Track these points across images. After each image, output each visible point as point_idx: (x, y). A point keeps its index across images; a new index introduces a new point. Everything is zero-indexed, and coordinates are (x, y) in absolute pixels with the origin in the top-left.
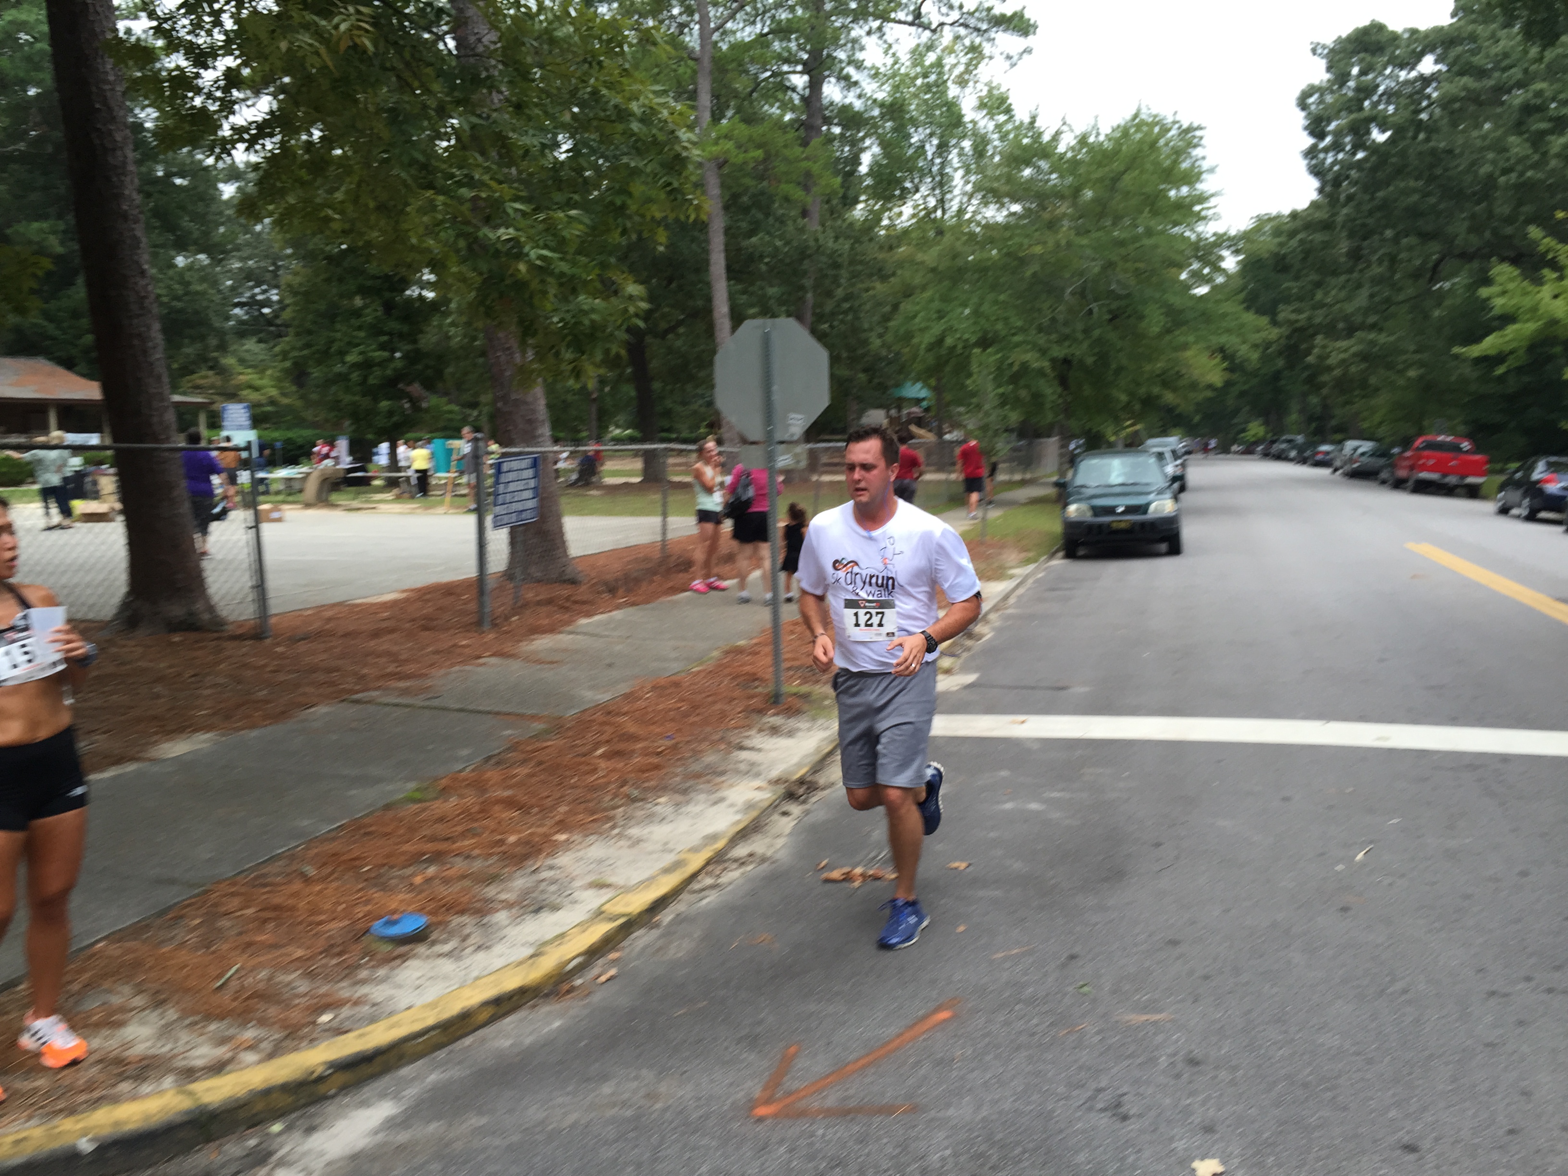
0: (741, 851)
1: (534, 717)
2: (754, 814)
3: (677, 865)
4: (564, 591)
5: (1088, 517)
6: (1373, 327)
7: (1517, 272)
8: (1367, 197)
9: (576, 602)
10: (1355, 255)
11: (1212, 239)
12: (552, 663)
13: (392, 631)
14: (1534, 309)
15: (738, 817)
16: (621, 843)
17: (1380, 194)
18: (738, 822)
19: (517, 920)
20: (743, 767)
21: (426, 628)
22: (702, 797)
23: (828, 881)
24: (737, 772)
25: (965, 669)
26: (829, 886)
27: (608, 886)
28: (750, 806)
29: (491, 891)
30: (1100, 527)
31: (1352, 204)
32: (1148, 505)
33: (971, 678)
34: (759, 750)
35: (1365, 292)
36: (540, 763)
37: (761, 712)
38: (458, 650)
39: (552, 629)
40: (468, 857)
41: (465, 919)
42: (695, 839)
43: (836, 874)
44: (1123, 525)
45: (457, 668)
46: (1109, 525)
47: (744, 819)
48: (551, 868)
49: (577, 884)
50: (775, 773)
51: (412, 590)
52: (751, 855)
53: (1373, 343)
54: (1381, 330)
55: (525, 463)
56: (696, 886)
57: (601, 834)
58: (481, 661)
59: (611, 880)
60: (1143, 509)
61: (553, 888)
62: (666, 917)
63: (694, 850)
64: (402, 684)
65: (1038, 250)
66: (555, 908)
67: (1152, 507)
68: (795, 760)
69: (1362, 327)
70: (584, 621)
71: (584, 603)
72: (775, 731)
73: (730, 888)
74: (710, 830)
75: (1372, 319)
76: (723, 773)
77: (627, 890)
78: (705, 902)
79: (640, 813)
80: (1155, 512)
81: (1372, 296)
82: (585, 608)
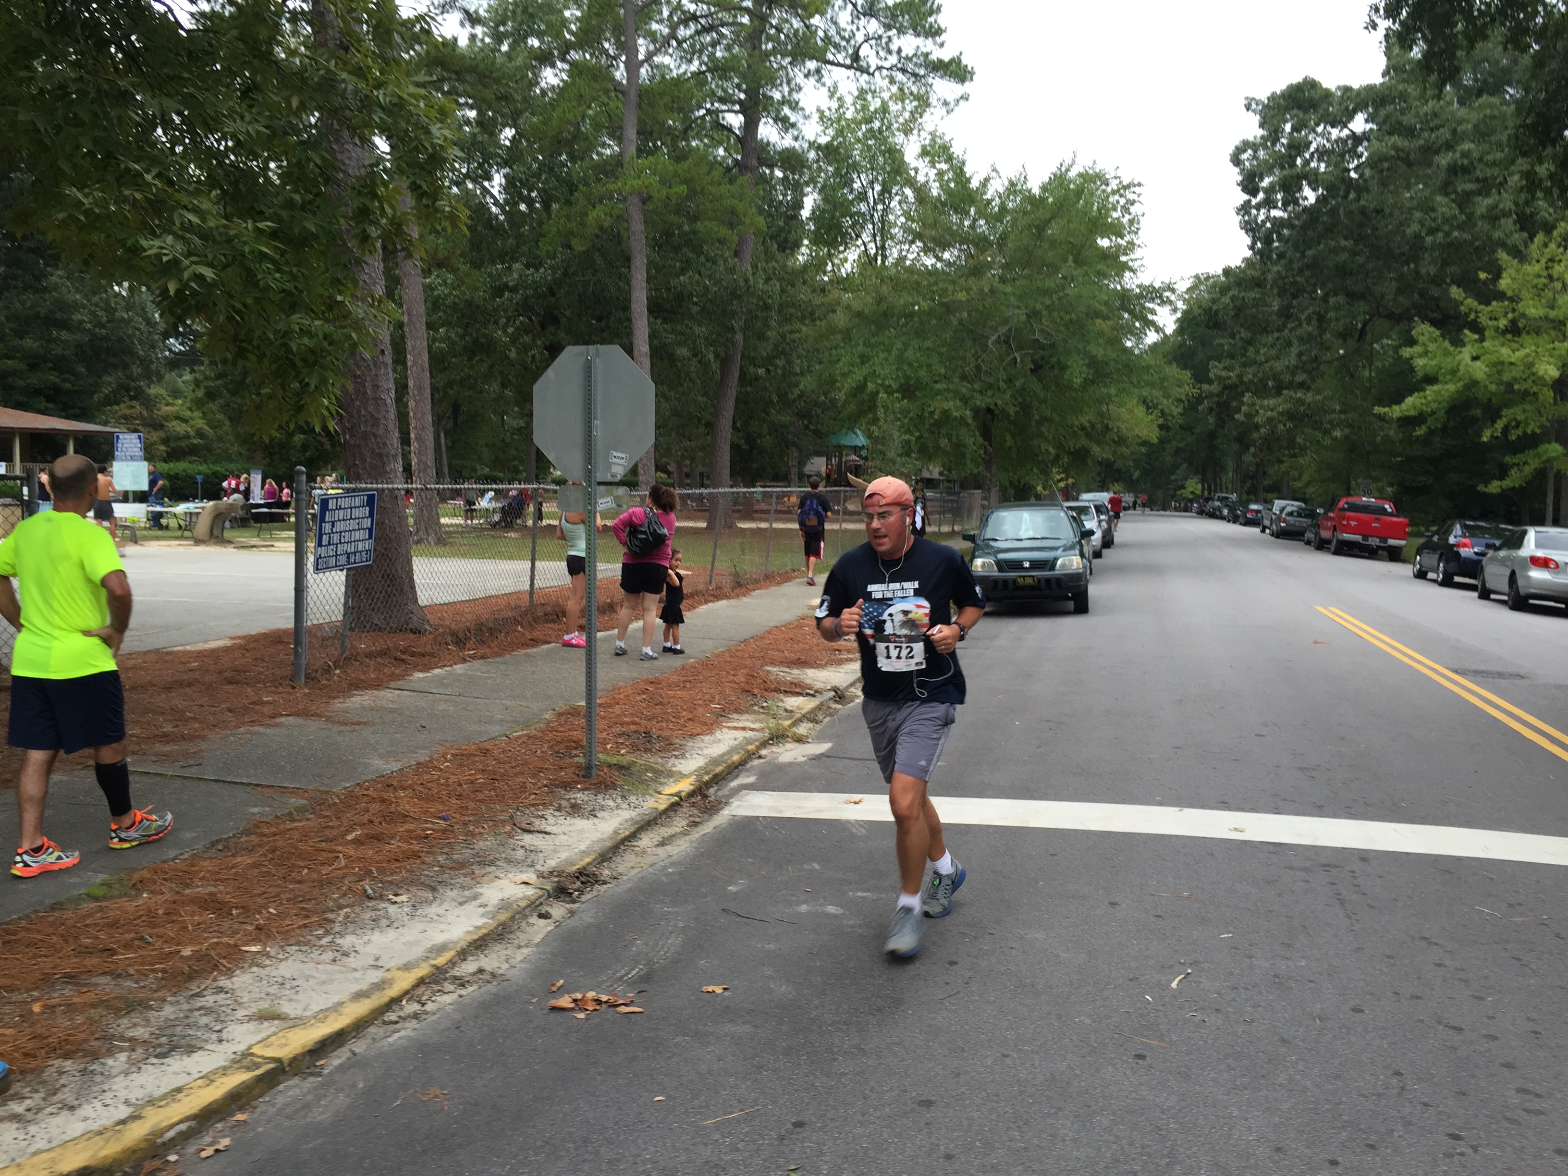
0: (469, 967)
1: (295, 792)
2: (503, 917)
3: (379, 986)
4: (402, 641)
5: (995, 573)
6: (1302, 386)
7: (1438, 333)
8: (1298, 255)
9: (413, 654)
10: (1286, 314)
11: (1138, 291)
12: (359, 723)
13: (190, 685)
14: (1454, 372)
15: (480, 922)
16: (324, 957)
17: (1309, 253)
18: (478, 928)
19: (135, 1065)
20: (520, 854)
21: (230, 682)
22: (451, 894)
23: (554, 1009)
24: (509, 861)
25: (821, 738)
26: (552, 1016)
27: (278, 1017)
28: (505, 904)
29: (125, 1026)
30: (1005, 582)
31: (1283, 262)
32: (1056, 559)
33: (823, 747)
34: (546, 833)
35: (1294, 350)
36: (273, 851)
37: (567, 786)
38: (257, 707)
39: (378, 685)
40: (119, 976)
41: (68, 1064)
42: (418, 952)
43: (565, 1001)
44: (1029, 581)
45: (242, 730)
46: (1015, 581)
47: (491, 923)
48: (221, 990)
49: (241, 1013)
50: (552, 863)
51: (244, 637)
52: (481, 971)
53: (1301, 402)
54: (1308, 389)
55: (357, 501)
56: (392, 1016)
57: (306, 944)
58: (278, 720)
59: (287, 1008)
60: (1050, 564)
61: (204, 1020)
62: (336, 1060)
63: (407, 967)
64: (168, 748)
65: (962, 296)
66: (191, 1050)
67: (1059, 562)
68: (583, 847)
69: (1290, 386)
70: (421, 675)
71: (424, 655)
72: (576, 809)
73: (434, 1018)
74: (440, 938)
75: (1300, 377)
76: (492, 863)
77: (297, 1022)
78: (396, 1035)
79: (368, 915)
80: (1063, 566)
81: (1300, 355)
82: (426, 660)
